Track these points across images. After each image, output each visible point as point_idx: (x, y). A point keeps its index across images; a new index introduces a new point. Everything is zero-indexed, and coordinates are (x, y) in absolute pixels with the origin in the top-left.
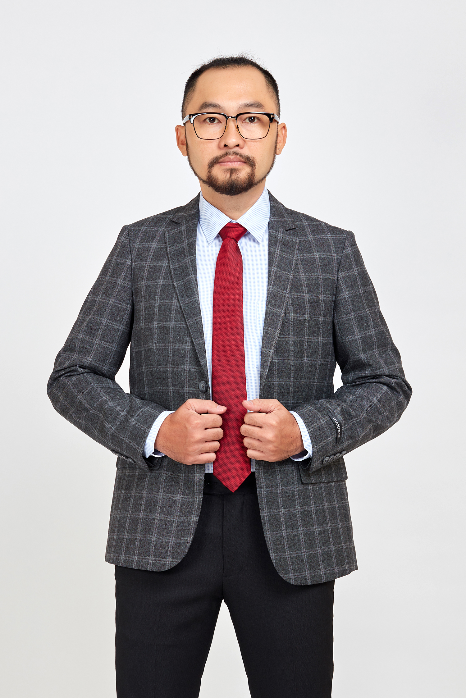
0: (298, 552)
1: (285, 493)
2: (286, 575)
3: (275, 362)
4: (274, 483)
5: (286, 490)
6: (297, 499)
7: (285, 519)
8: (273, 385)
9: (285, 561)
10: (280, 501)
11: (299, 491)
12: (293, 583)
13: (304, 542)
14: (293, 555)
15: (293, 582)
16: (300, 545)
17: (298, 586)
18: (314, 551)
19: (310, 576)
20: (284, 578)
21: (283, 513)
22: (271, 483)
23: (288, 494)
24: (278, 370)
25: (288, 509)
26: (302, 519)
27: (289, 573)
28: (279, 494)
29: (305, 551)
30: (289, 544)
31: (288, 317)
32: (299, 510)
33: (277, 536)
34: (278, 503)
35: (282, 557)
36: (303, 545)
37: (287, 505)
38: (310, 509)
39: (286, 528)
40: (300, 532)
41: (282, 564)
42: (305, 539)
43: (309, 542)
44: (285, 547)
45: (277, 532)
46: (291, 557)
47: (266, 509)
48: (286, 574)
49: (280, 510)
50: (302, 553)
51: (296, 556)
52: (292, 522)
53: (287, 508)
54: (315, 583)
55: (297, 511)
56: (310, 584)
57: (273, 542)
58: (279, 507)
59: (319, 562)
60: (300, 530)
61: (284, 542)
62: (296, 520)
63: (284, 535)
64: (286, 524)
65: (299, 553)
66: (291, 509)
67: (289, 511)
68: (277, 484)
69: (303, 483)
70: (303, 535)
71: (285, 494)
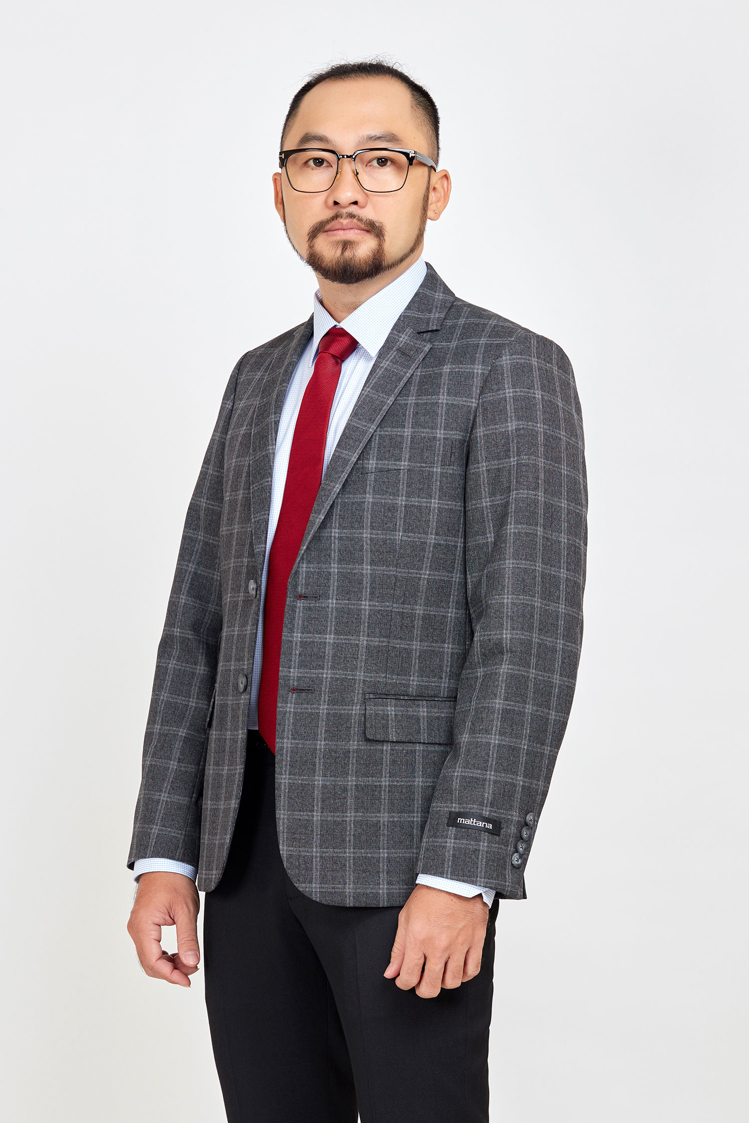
0: (339, 850)
1: (331, 751)
2: (303, 885)
3: (335, 536)
4: (311, 733)
5: (333, 747)
6: (353, 764)
7: (323, 793)
8: (329, 573)
9: (308, 861)
10: (319, 763)
11: (358, 751)
12: (318, 900)
13: (353, 835)
14: (327, 855)
15: (316, 898)
16: (344, 841)
17: (328, 906)
18: (371, 853)
19: (354, 893)
20: (301, 890)
21: (321, 783)
22: (305, 732)
23: (336, 753)
24: (339, 551)
25: (332, 778)
26: (356, 797)
27: (311, 882)
28: (318, 752)
29: (352, 850)
30: (322, 835)
31: (366, 466)
32: (354, 783)
33: (300, 819)
34: (315, 765)
35: (303, 854)
36: (350, 841)
37: (331, 772)
38: (378, 784)
39: (322, 808)
40: (348, 819)
41: (300, 865)
42: (355, 831)
43: (363, 838)
44: (313, 838)
45: (302, 813)
46: (321, 857)
47: (288, 772)
48: (305, 883)
49: (316, 778)
50: (345, 852)
51: (333, 857)
52: (337, 801)
53: (331, 776)
54: (363, 905)
55: (350, 783)
56: (352, 905)
57: (289, 828)
58: (314, 772)
59: (378, 872)
60: (349, 815)
61: (312, 831)
62: (345, 798)
63: (315, 819)
64: (323, 801)
65: (340, 853)
66: (338, 779)
67: (335, 781)
68: (316, 734)
69: (368, 740)
70: (352, 825)
71: (329, 753)
